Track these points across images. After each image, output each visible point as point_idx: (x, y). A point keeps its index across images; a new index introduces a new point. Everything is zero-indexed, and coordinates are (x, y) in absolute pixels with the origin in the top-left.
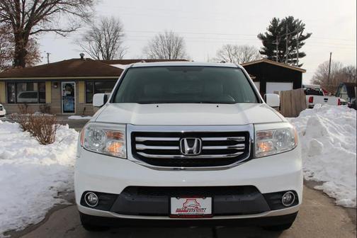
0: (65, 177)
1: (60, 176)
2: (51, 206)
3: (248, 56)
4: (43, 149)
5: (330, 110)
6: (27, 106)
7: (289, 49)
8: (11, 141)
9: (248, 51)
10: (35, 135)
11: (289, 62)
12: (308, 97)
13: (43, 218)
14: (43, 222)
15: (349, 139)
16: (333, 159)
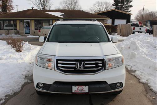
0: (28, 69)
1: (26, 68)
2: (23, 83)
3: (107, 6)
4: (17, 55)
5: (141, 36)
6: (9, 31)
7: (125, 3)
8: (3, 50)
9: (107, 4)
10: (13, 47)
11: (125, 9)
12: (132, 27)
13: (20, 89)
14: (20, 91)
15: (148, 51)
16: (141, 60)
